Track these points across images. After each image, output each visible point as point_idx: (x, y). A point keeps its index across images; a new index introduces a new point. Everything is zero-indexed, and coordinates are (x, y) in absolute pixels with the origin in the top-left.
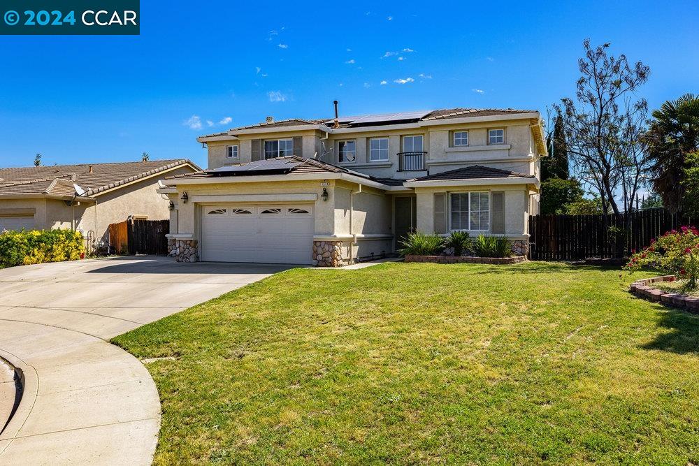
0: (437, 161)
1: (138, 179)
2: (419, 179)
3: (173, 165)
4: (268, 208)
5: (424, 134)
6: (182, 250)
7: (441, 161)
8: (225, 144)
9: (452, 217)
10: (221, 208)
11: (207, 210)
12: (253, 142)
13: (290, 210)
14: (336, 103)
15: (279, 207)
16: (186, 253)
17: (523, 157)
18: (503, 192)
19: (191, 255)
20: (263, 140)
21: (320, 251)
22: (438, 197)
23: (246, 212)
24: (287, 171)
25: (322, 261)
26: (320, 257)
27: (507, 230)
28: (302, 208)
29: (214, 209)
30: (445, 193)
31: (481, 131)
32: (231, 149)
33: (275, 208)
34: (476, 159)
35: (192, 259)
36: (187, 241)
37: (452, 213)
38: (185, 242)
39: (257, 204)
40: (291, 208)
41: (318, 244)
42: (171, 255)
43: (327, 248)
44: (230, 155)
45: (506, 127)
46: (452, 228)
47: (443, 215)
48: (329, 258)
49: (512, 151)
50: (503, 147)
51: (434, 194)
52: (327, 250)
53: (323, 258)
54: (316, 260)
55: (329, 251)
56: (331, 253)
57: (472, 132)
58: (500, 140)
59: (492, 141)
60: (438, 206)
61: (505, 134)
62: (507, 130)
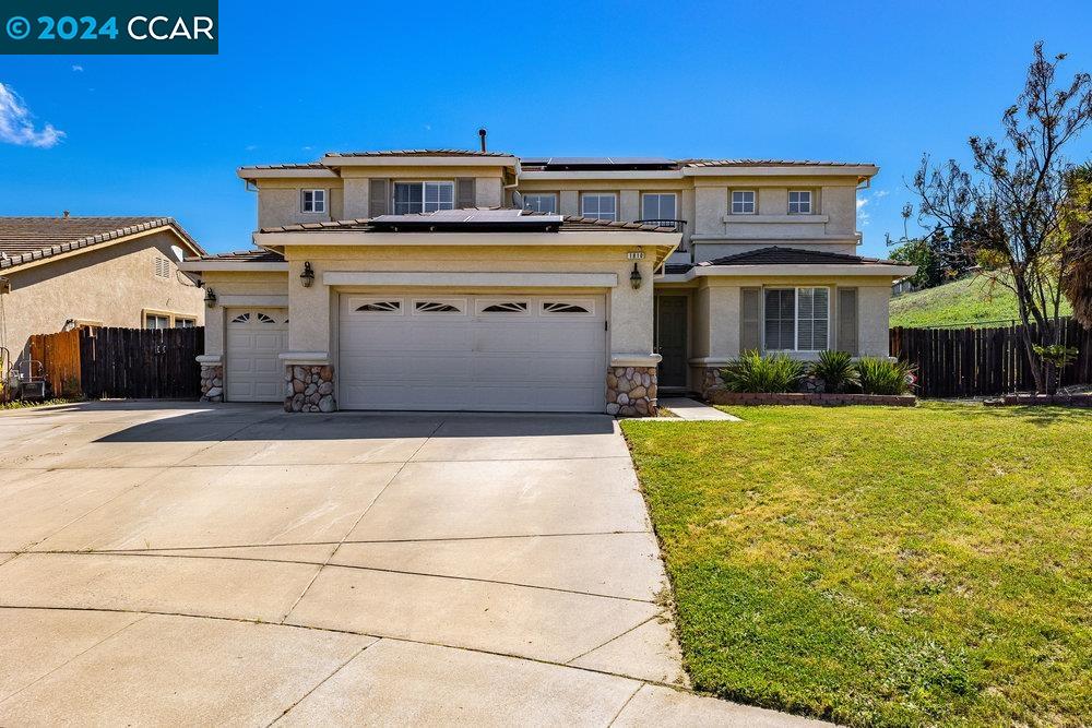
0: (709, 237)
1: (88, 246)
2: (717, 262)
3: (147, 225)
4: (498, 302)
5: (680, 191)
6: (300, 386)
7: (716, 237)
8: (298, 186)
9: (767, 329)
10: (387, 300)
11: (353, 303)
12: (373, 182)
13: (546, 306)
14: (483, 133)
15: (522, 300)
16: (309, 392)
17: (848, 237)
18: (856, 288)
19: (322, 396)
20: (391, 180)
21: (624, 385)
22: (748, 294)
23: (449, 308)
24: (554, 227)
25: (629, 405)
26: (624, 398)
27: (862, 352)
28: (572, 302)
29: (371, 301)
30: (759, 288)
31: (778, 192)
32: (308, 196)
33: (515, 300)
34: (773, 237)
35: (325, 405)
36: (311, 367)
37: (767, 322)
38: (308, 370)
39: (472, 292)
40: (548, 301)
41: (620, 372)
42: (210, 399)
43: (638, 379)
44: (308, 207)
45: (821, 188)
46: (768, 348)
47: (757, 326)
48: (643, 398)
49: (829, 227)
50: (816, 218)
51: (742, 288)
52: (639, 383)
53: (630, 399)
54: (615, 403)
55: (642, 385)
56: (647, 389)
57: (762, 192)
58: (805, 208)
59: (793, 209)
60: (747, 310)
61: (814, 199)
62: (818, 193)
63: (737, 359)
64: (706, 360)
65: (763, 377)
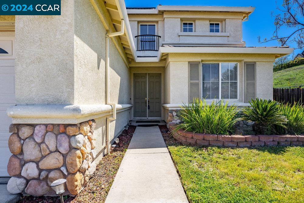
0: (171, 43)
7: (175, 43)
18: (255, 63)
21: (31, 151)
22: (193, 66)
25: (38, 179)
26: (32, 169)
30: (199, 62)
31: (204, 22)
34: (203, 43)
37: (203, 83)
41: (25, 132)
43: (51, 141)
45: (225, 20)
46: (204, 98)
47: (198, 84)
48: (58, 169)
49: (229, 38)
50: (224, 34)
51: (189, 62)
52: (52, 147)
53: (40, 171)
54: (19, 176)
55: (57, 151)
56: (64, 156)
57: (197, 21)
58: (217, 31)
59: (212, 31)
60: (193, 75)
61: (222, 26)
62: (224, 22)
63: (187, 105)
64: (168, 106)
65: (209, 120)
